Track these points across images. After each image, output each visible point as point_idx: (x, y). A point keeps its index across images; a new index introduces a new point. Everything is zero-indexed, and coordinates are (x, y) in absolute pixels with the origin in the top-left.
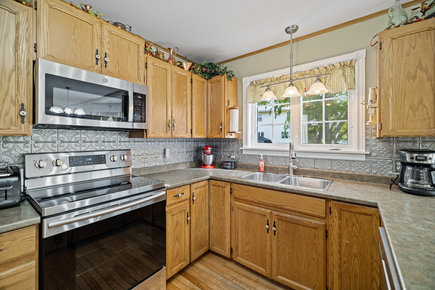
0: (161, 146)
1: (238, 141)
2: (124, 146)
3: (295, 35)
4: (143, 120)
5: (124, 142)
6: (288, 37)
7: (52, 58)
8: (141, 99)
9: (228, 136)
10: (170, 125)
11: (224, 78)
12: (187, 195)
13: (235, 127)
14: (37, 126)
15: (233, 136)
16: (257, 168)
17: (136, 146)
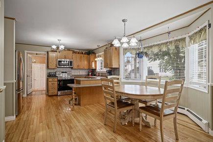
0: (79, 70)
4: (72, 66)
7: (59, 58)
8: (71, 62)
9: (92, 68)
10: (78, 66)
14: (57, 67)
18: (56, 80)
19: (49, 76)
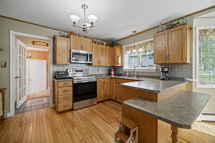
0: (97, 68)
1: (122, 67)
2: (87, 68)
3: (135, 33)
4: (92, 61)
5: (87, 67)
6: (133, 34)
7: (73, 49)
8: (91, 56)
9: (118, 65)
10: (99, 62)
11: (116, 47)
12: (103, 81)
13: (120, 62)
14: (71, 63)
15: (120, 65)
16: (126, 75)
17: (90, 68)
18: (70, 83)
19: (58, 76)
